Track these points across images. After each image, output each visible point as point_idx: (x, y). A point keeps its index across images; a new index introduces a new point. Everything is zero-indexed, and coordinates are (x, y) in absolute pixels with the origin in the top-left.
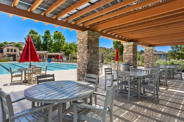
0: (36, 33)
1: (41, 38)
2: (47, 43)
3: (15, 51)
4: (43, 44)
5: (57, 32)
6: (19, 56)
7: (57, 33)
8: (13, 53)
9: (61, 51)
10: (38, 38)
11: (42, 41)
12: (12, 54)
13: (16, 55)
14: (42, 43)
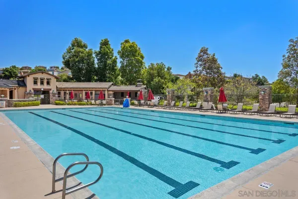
0: (85, 46)
1: (94, 55)
2: (105, 65)
3: (48, 83)
4: (99, 68)
5: (127, 41)
6: (55, 94)
7: (127, 45)
8: (45, 87)
9: (139, 82)
10: (88, 56)
11: (96, 61)
12: (42, 90)
13: (51, 92)
14: (97, 66)
